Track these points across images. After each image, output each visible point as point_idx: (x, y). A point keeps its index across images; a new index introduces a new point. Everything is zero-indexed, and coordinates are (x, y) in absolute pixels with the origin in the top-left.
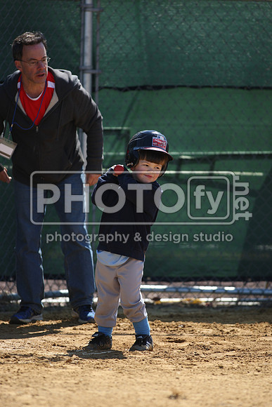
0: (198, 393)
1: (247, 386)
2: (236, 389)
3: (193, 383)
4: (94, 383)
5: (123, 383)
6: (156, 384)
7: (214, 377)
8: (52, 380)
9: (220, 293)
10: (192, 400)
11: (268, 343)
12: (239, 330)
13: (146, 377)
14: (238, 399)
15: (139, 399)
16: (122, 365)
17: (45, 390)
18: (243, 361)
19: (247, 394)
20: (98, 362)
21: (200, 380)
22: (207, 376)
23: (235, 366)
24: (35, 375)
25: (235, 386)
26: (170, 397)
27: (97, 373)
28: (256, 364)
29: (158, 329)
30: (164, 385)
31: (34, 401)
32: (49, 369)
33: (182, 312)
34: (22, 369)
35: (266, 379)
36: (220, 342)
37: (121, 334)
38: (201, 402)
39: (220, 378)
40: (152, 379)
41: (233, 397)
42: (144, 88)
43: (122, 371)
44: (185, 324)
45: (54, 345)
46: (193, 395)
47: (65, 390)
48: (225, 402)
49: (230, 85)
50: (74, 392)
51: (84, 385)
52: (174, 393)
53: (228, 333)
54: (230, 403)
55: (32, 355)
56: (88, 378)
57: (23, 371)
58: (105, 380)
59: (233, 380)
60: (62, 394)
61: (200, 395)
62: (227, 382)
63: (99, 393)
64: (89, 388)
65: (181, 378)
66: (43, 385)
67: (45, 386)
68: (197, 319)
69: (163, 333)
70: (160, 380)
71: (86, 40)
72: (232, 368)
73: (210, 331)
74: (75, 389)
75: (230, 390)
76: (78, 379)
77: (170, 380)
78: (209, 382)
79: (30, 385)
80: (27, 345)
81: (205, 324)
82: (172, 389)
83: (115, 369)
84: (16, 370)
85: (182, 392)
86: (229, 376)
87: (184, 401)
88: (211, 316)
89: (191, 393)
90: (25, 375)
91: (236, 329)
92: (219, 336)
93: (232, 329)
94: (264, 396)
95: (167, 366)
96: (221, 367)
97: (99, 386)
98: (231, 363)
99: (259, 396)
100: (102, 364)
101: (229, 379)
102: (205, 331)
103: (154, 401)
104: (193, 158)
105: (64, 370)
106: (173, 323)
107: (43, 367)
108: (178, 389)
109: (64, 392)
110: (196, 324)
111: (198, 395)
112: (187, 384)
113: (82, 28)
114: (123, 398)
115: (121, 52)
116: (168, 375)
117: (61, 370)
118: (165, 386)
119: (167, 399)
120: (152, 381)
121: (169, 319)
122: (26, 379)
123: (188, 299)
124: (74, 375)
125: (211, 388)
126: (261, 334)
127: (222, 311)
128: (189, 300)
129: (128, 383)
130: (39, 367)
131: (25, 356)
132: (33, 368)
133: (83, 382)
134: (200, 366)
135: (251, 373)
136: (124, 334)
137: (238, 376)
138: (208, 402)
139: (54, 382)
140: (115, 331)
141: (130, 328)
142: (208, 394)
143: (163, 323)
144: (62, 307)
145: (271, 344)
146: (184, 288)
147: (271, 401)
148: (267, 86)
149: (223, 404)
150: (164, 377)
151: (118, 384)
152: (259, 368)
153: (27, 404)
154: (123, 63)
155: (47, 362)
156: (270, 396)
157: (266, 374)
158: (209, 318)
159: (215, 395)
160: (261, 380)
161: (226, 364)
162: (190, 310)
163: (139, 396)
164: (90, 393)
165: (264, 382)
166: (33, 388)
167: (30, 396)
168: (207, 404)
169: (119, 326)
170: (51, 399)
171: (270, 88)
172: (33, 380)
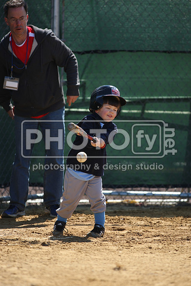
1: (169, 261)
2: (160, 263)
3: (130, 259)
4: (62, 259)
5: (81, 259)
6: (105, 259)
7: (145, 255)
9: (149, 196)
10: (130, 271)
11: (183, 231)
12: (163, 222)
13: (98, 255)
14: (162, 270)
15: (93, 270)
16: (81, 246)
17: (26, 264)
18: (166, 244)
19: (169, 267)
20: (64, 244)
21: (136, 257)
22: (141, 254)
23: (160, 247)
24: (20, 253)
25: (160, 261)
26: (115, 269)
27: (63, 252)
28: (175, 246)
31: (19, 271)
32: (30, 249)
33: (122, 209)
34: (11, 249)
35: (182, 256)
36: (149, 230)
37: (80, 225)
38: (136, 272)
39: (149, 255)
40: (102, 256)
41: (159, 269)
42: (96, 52)
43: (81, 251)
44: (125, 217)
45: (33, 233)
46: (131, 267)
47: (41, 264)
48: (153, 272)
49: (156, 50)
50: (47, 265)
51: (54, 260)
52: (117, 266)
53: (155, 224)
54: (157, 273)
55: (17, 239)
56: (57, 256)
57: (11, 251)
58: (69, 257)
59: (159, 257)
60: (39, 267)
61: (136, 267)
62: (154, 259)
63: (65, 266)
64: (58, 263)
65: (122, 255)
66: (25, 260)
67: (27, 261)
68: (133, 214)
69: (109, 224)
70: (107, 256)
71: (55, 18)
72: (158, 249)
73: (143, 223)
74: (48, 263)
75: (156, 264)
76: (50, 256)
77: (115, 257)
78: (142, 258)
79: (16, 260)
80: (14, 232)
81: (139, 218)
82: (116, 264)
83: (76, 249)
84: (6, 250)
85: (123, 266)
86: (156, 254)
87: (124, 271)
88: (143, 212)
89: (129, 266)
90: (13, 253)
91: (160, 221)
92: (149, 226)
93: (158, 221)
94: (181, 268)
95: (112, 247)
96: (150, 248)
97: (64, 261)
98: (157, 245)
99: (177, 268)
100: (67, 246)
101: (156, 256)
102: (139, 222)
103: (103, 272)
104: (130, 101)
105: (40, 250)
106: (117, 217)
107: (25, 248)
108: (120, 263)
110: (132, 217)
111: (134, 267)
112: (126, 260)
113: (52, 10)
114: (82, 270)
115: (80, 26)
116: (113, 253)
117: (38, 250)
118: (111, 261)
119: (113, 270)
120: (102, 258)
121: (114, 214)
122: (14, 256)
123: (127, 200)
124: (47, 253)
125: (143, 262)
126: (178, 225)
127: (151, 209)
129: (85, 259)
130: (23, 248)
131: (13, 240)
132: (18, 249)
133: (54, 259)
134: (136, 247)
135: (171, 252)
136: (82, 225)
137: (162, 254)
138: (142, 272)
139: (33, 258)
140: (76, 223)
141: (86, 221)
142: (141, 267)
143: (110, 217)
144: (38, 206)
145: (185, 231)
146: (124, 192)
147: (185, 271)
148: (182, 50)
149: (152, 274)
150: (110, 255)
151: (78, 260)
152: (177, 249)
153: (15, 274)
154: (81, 34)
155: (28, 244)
156: (185, 268)
157: (182, 252)
158: (142, 214)
159: (146, 268)
160: (178, 257)
161: (154, 245)
162: (129, 208)
163: (93, 268)
164: (58, 266)
165: (181, 258)
166: (19, 262)
167: (16, 268)
168: (140, 274)
169: (78, 219)
170: (31, 270)
171: (184, 52)
172: (18, 257)
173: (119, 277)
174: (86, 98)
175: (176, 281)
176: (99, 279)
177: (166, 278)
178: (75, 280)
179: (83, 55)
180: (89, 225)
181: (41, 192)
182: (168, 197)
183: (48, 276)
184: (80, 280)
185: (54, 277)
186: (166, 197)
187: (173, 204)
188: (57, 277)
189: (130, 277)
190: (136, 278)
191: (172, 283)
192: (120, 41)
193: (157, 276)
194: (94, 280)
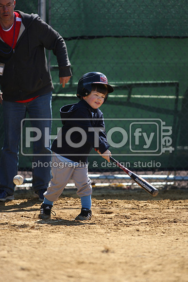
0: (122, 248)
1: (156, 243)
2: (148, 245)
3: (118, 241)
4: (51, 242)
5: (70, 242)
6: (93, 242)
7: (133, 237)
8: (21, 240)
10: (118, 253)
11: (170, 213)
12: (150, 204)
13: (86, 238)
14: (149, 252)
15: (81, 253)
16: (70, 230)
17: (16, 247)
18: (153, 226)
19: (156, 249)
20: (53, 228)
21: (123, 240)
22: (128, 237)
23: (148, 230)
24: (10, 237)
25: (148, 244)
26: (103, 252)
27: (52, 235)
28: (162, 228)
29: (94, 204)
30: (98, 243)
31: (9, 255)
32: (19, 233)
33: (110, 193)
35: (169, 238)
36: (137, 213)
37: (68, 209)
38: (124, 255)
39: (137, 238)
40: (90, 239)
41: (146, 251)
42: (82, 37)
43: (70, 234)
44: (112, 201)
45: (22, 216)
46: (119, 250)
47: (30, 247)
48: (141, 254)
49: (142, 35)
50: (37, 248)
51: (44, 244)
52: (105, 249)
53: (142, 207)
54: (145, 255)
55: (7, 223)
56: (46, 239)
57: (1, 235)
58: (57, 240)
59: (146, 240)
60: (28, 250)
61: (124, 250)
62: (142, 241)
63: (54, 249)
64: (47, 246)
65: (110, 238)
66: (15, 244)
67: (17, 245)
68: (121, 197)
69: (97, 208)
70: (96, 239)
71: (41, 5)
72: (146, 231)
73: (130, 206)
74: (37, 247)
75: (144, 246)
76: (39, 239)
77: (103, 240)
78: (130, 241)
79: (6, 244)
80: (3, 217)
81: (126, 201)
82: (104, 246)
83: (65, 232)
85: (111, 248)
86: (143, 236)
87: (112, 254)
88: (131, 196)
89: (117, 249)
90: (2, 237)
91: (147, 204)
92: (136, 209)
93: (145, 204)
94: (168, 250)
95: (101, 230)
96: (138, 230)
97: (53, 245)
98: (145, 227)
99: (164, 250)
100: (55, 229)
101: (143, 239)
102: (126, 206)
103: (92, 254)
104: (117, 86)
105: (29, 234)
106: (104, 200)
107: (15, 232)
108: (109, 246)
109: (29, 249)
110: (120, 201)
111: (122, 250)
112: (114, 243)
114: (71, 252)
115: (66, 13)
116: (101, 236)
117: (27, 234)
118: (100, 244)
119: (101, 253)
120: (90, 241)
121: (101, 198)
122: (3, 240)
123: (114, 183)
124: (36, 237)
125: (131, 245)
126: (165, 208)
127: (138, 192)
128: (115, 185)
129: (74, 242)
130: (12, 232)
131: (3, 224)
132: (8, 233)
133: (43, 242)
134: (123, 230)
135: (158, 234)
136: (71, 209)
137: (149, 236)
138: (129, 255)
139: (22, 242)
140: (64, 206)
141: (74, 204)
142: (129, 249)
143: (97, 201)
144: (27, 190)
145: (172, 214)
146: (111, 176)
147: (172, 253)
148: (168, 35)
149: (140, 256)
150: (99, 238)
151: (67, 243)
152: (164, 231)
153: (4, 257)
154: (68, 20)
155: (17, 228)
156: (172, 250)
157: (169, 235)
158: (129, 197)
159: (134, 250)
160: (165, 239)
161: (141, 228)
162: (116, 191)
163: (81, 251)
164: (47, 249)
165: (168, 241)
166: (8, 246)
167: (6, 252)
168: (128, 256)
169: (67, 203)
170: (20, 254)
171: (169, 37)
172: (8, 241)
173: (108, 259)
174: (73, 83)
175: (163, 263)
176: (88, 262)
177: (154, 260)
178: (65, 263)
179: (70, 41)
180: (77, 208)
181: (29, 176)
182: (155, 181)
183: (38, 259)
184: (68, 263)
185: (43, 260)
186: (153, 180)
187: (160, 187)
188: (46, 260)
189: (118, 259)
190: (124, 261)
191: (160, 265)
192: (106, 27)
193: (145, 258)
194: (82, 263)
